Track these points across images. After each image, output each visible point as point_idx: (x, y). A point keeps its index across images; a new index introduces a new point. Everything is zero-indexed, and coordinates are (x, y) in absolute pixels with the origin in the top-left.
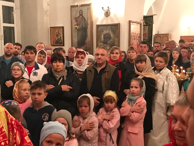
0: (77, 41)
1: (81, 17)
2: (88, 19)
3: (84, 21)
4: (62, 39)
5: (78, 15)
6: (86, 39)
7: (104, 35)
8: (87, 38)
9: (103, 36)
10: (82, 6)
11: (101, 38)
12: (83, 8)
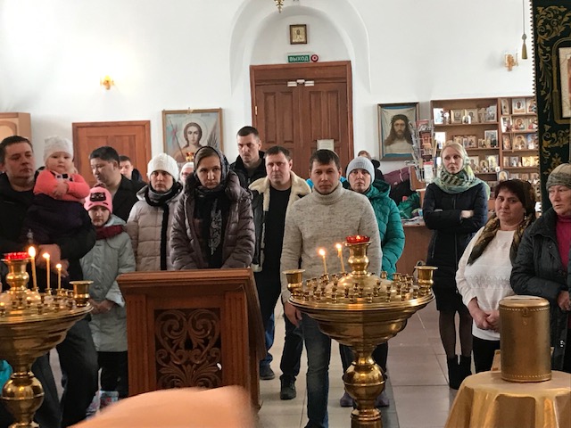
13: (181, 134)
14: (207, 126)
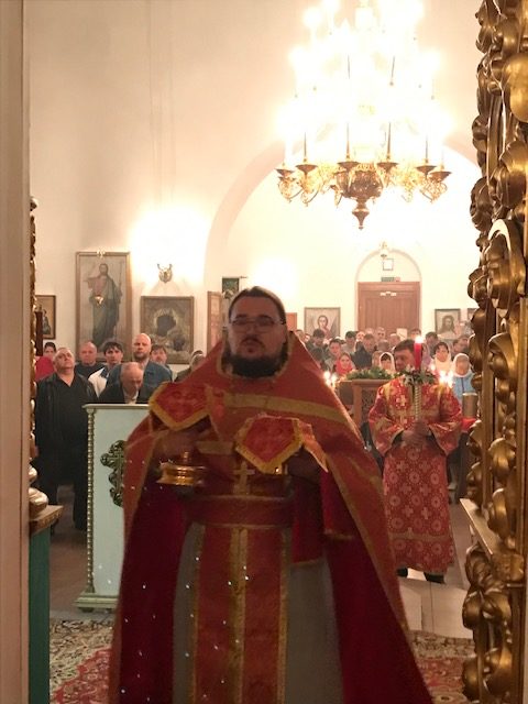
0: (92, 328)
1: (103, 277)
2: (120, 284)
3: (111, 286)
4: (50, 324)
5: (96, 273)
6: (115, 324)
7: (160, 319)
8: (118, 324)
9: (155, 320)
10: (107, 255)
11: (152, 325)
12: (108, 258)
13: (316, 322)
14: (331, 318)
